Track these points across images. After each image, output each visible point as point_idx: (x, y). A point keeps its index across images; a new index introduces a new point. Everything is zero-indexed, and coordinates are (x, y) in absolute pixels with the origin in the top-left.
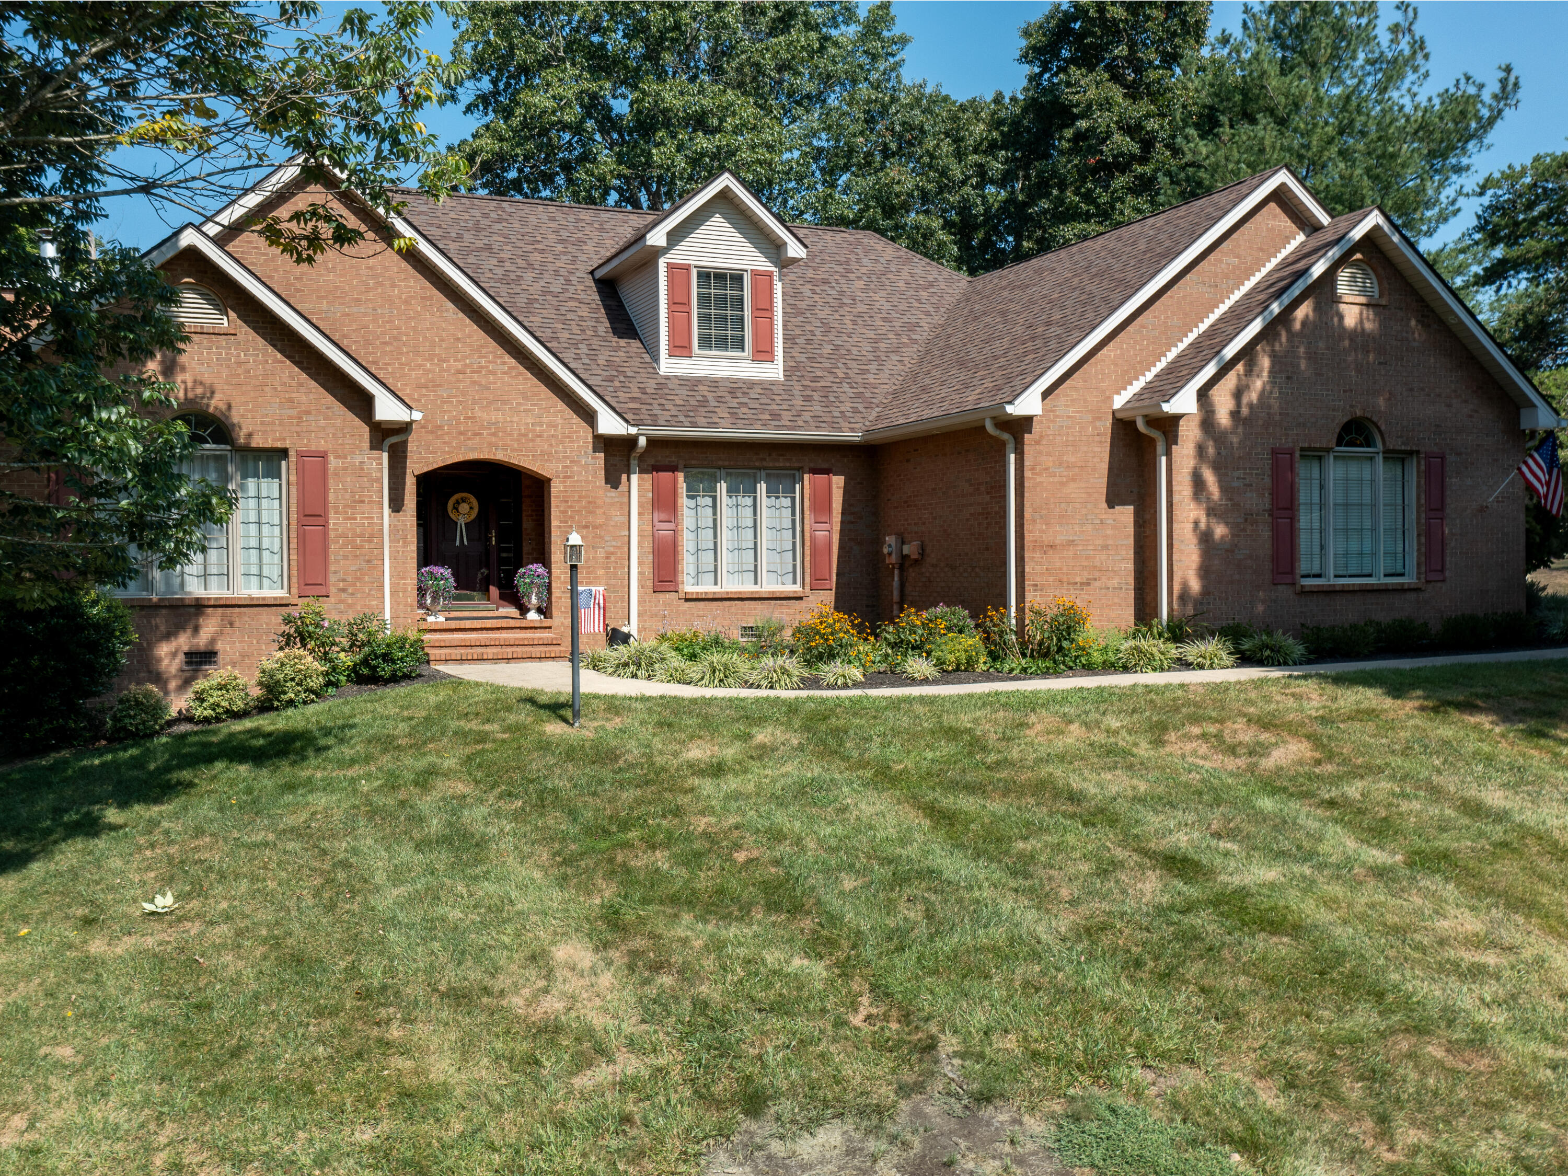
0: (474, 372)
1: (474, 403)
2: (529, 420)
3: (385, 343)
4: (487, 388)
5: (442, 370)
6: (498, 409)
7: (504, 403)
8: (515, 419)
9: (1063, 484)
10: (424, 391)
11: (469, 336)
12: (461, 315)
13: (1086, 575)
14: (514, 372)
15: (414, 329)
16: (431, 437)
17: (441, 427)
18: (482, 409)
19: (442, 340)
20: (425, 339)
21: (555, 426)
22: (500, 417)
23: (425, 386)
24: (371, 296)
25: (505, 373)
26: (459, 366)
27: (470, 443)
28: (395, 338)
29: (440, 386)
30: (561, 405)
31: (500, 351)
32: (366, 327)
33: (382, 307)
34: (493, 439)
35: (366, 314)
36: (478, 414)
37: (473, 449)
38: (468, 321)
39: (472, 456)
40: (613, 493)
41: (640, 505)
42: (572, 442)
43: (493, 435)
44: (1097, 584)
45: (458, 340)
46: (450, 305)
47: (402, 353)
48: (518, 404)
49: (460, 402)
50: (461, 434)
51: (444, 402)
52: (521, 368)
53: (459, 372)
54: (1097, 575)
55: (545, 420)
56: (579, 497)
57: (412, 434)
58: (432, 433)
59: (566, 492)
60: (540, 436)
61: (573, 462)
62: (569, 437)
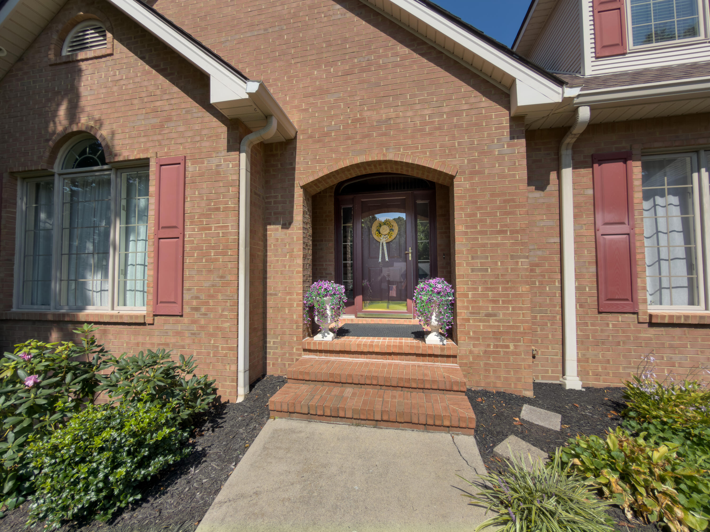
0: (362, 71)
1: (362, 104)
2: (426, 112)
4: (377, 84)
5: (330, 75)
6: (388, 106)
7: (396, 97)
8: (409, 114)
10: (311, 100)
11: (358, 33)
12: (349, 15)
14: (407, 62)
15: (303, 38)
16: (318, 145)
17: (328, 134)
18: (372, 108)
21: (457, 113)
22: (392, 115)
23: (313, 95)
25: (397, 65)
26: (347, 67)
27: (358, 147)
31: (392, 42)
34: (384, 139)
36: (367, 114)
37: (360, 153)
38: (356, 18)
40: (538, 194)
41: (576, 206)
42: (481, 130)
43: (385, 134)
45: (347, 40)
48: (413, 96)
49: (348, 105)
50: (349, 138)
51: (331, 108)
52: (416, 55)
56: (492, 195)
57: (300, 145)
58: (319, 141)
59: (474, 190)
60: (439, 128)
61: (482, 153)
62: (476, 124)
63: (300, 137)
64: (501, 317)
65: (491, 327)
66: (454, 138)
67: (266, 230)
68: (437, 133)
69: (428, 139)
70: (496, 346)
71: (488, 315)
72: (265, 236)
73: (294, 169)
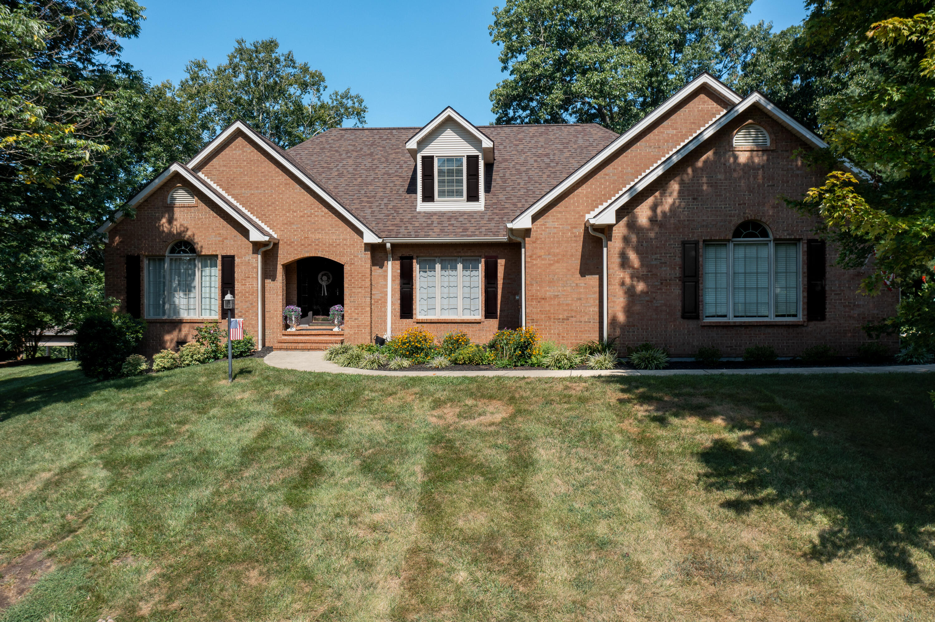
0: (308, 216)
1: (308, 231)
2: (334, 238)
3: (269, 206)
4: (314, 223)
5: (294, 216)
6: (319, 233)
7: (322, 230)
8: (327, 237)
9: (551, 265)
10: (286, 226)
11: (306, 200)
12: (303, 190)
13: (566, 314)
14: (327, 215)
15: (282, 198)
16: (289, 247)
17: (293, 242)
18: (312, 233)
19: (294, 203)
20: (287, 203)
21: (345, 239)
22: (320, 236)
23: (286, 224)
24: (263, 185)
25: (322, 216)
26: (302, 214)
27: (306, 249)
28: (273, 203)
29: (293, 223)
30: (349, 229)
31: (320, 206)
32: (261, 199)
33: (268, 189)
34: (317, 247)
35: (260, 193)
36: (310, 236)
37: (307, 252)
38: (306, 193)
39: (307, 255)
40: (378, 270)
41: (393, 276)
42: (354, 247)
43: (317, 245)
44: (574, 319)
45: (301, 202)
46: (298, 186)
47: (276, 210)
48: (329, 230)
49: (302, 231)
50: (302, 245)
51: (294, 231)
52: (330, 213)
53: (302, 217)
54: (573, 314)
55: (341, 237)
56: (358, 273)
58: (290, 244)
59: (351, 270)
61: (355, 256)
63: (281, 242)
64: (360, 320)
66: (344, 249)
67: (265, 283)
68: (338, 246)
72: (265, 286)
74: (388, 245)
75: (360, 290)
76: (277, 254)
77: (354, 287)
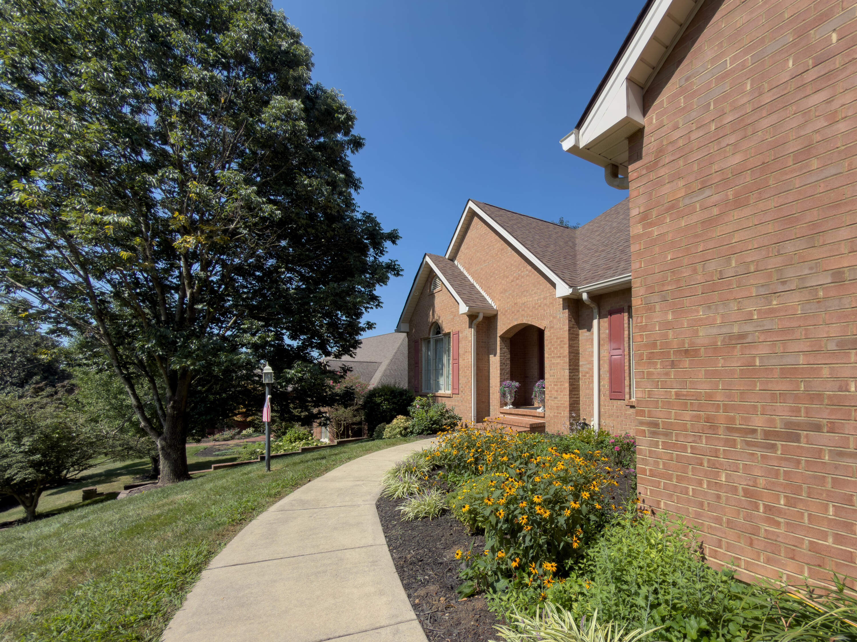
0: (517, 279)
3: (491, 277)
4: (521, 286)
5: (506, 283)
6: (525, 296)
7: (527, 292)
8: (531, 299)
10: (502, 295)
11: (515, 261)
15: (499, 266)
16: (504, 317)
17: (506, 311)
19: (507, 268)
20: (502, 270)
21: (546, 298)
22: (526, 300)
23: (502, 293)
25: (527, 276)
26: (512, 278)
27: (515, 317)
28: (494, 273)
29: (506, 291)
32: (486, 273)
34: (523, 313)
36: (519, 300)
37: (515, 319)
39: (516, 323)
42: (553, 306)
43: (523, 310)
45: (512, 265)
46: (509, 249)
47: (495, 281)
48: (532, 290)
49: (512, 297)
50: (513, 313)
51: (507, 299)
53: (512, 281)
55: (542, 296)
56: (557, 339)
57: (499, 317)
58: (504, 314)
59: (550, 336)
60: (540, 306)
61: (554, 318)
62: (552, 303)
63: (499, 313)
64: (559, 399)
65: (555, 403)
66: (545, 311)
67: (489, 357)
68: (540, 308)
69: (536, 312)
70: (558, 413)
71: (555, 398)
72: (489, 360)
73: (497, 328)
74: (585, 296)
75: (558, 360)
76: (497, 326)
77: (553, 357)
